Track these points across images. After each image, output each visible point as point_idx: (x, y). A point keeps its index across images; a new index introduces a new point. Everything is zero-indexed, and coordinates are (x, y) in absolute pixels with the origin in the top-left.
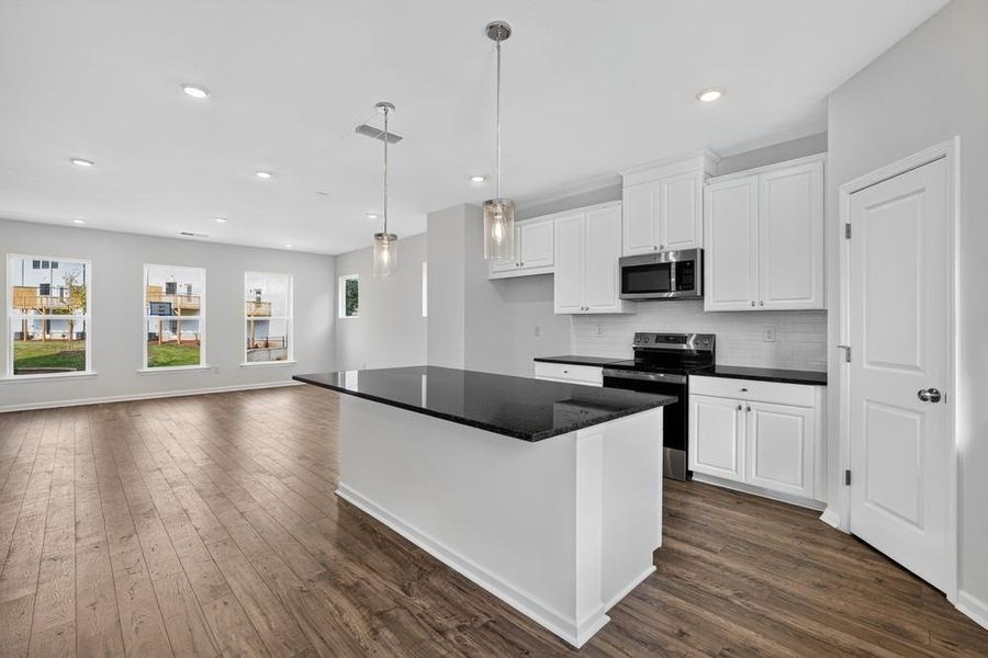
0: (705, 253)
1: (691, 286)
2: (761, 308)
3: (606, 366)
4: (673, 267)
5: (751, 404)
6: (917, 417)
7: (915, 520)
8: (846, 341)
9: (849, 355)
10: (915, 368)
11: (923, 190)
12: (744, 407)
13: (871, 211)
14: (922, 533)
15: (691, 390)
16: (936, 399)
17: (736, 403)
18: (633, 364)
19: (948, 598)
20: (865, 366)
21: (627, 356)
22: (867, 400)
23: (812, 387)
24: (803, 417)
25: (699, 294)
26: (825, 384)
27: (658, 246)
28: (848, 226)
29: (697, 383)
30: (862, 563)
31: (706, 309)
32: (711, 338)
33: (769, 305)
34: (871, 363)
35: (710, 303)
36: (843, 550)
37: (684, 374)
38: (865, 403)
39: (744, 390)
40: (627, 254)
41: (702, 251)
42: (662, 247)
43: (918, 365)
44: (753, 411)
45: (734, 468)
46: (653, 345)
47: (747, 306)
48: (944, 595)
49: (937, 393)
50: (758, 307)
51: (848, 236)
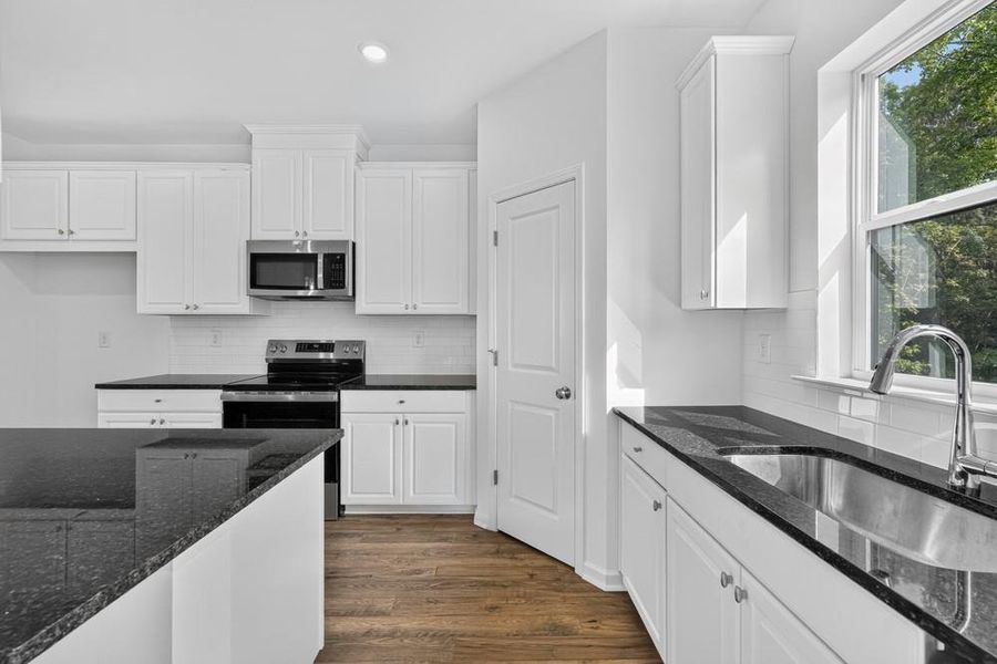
0: (357, 246)
1: (341, 285)
2: (415, 312)
3: (226, 388)
4: (320, 260)
5: (408, 417)
6: (551, 413)
7: (551, 507)
8: (494, 346)
9: (496, 359)
10: (550, 369)
11: (557, 207)
12: (401, 421)
13: (518, 221)
14: (556, 518)
15: (343, 409)
16: (568, 396)
17: (392, 418)
18: (265, 381)
19: (576, 571)
20: (510, 368)
21: (257, 369)
22: (512, 401)
23: (464, 392)
24: (456, 423)
25: (350, 294)
26: (474, 388)
27: (301, 232)
28: (496, 233)
29: (349, 400)
30: (514, 562)
31: (357, 312)
32: (360, 344)
33: (423, 309)
34: (515, 366)
35: (362, 305)
36: (498, 552)
37: (333, 389)
38: (510, 404)
39: (402, 402)
40: (259, 235)
41: (354, 244)
42: (305, 234)
43: (554, 365)
44: (411, 425)
45: (391, 491)
46: (291, 354)
47: (400, 310)
48: (573, 569)
49: (568, 390)
50: (410, 311)
51: (496, 244)
